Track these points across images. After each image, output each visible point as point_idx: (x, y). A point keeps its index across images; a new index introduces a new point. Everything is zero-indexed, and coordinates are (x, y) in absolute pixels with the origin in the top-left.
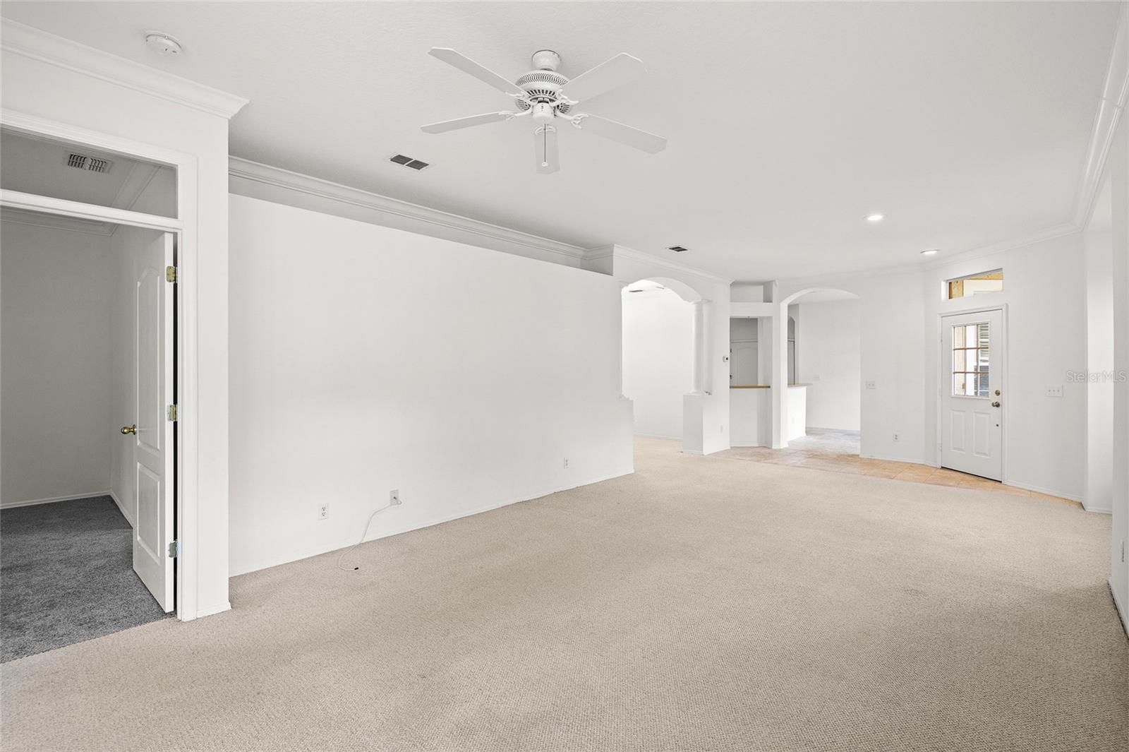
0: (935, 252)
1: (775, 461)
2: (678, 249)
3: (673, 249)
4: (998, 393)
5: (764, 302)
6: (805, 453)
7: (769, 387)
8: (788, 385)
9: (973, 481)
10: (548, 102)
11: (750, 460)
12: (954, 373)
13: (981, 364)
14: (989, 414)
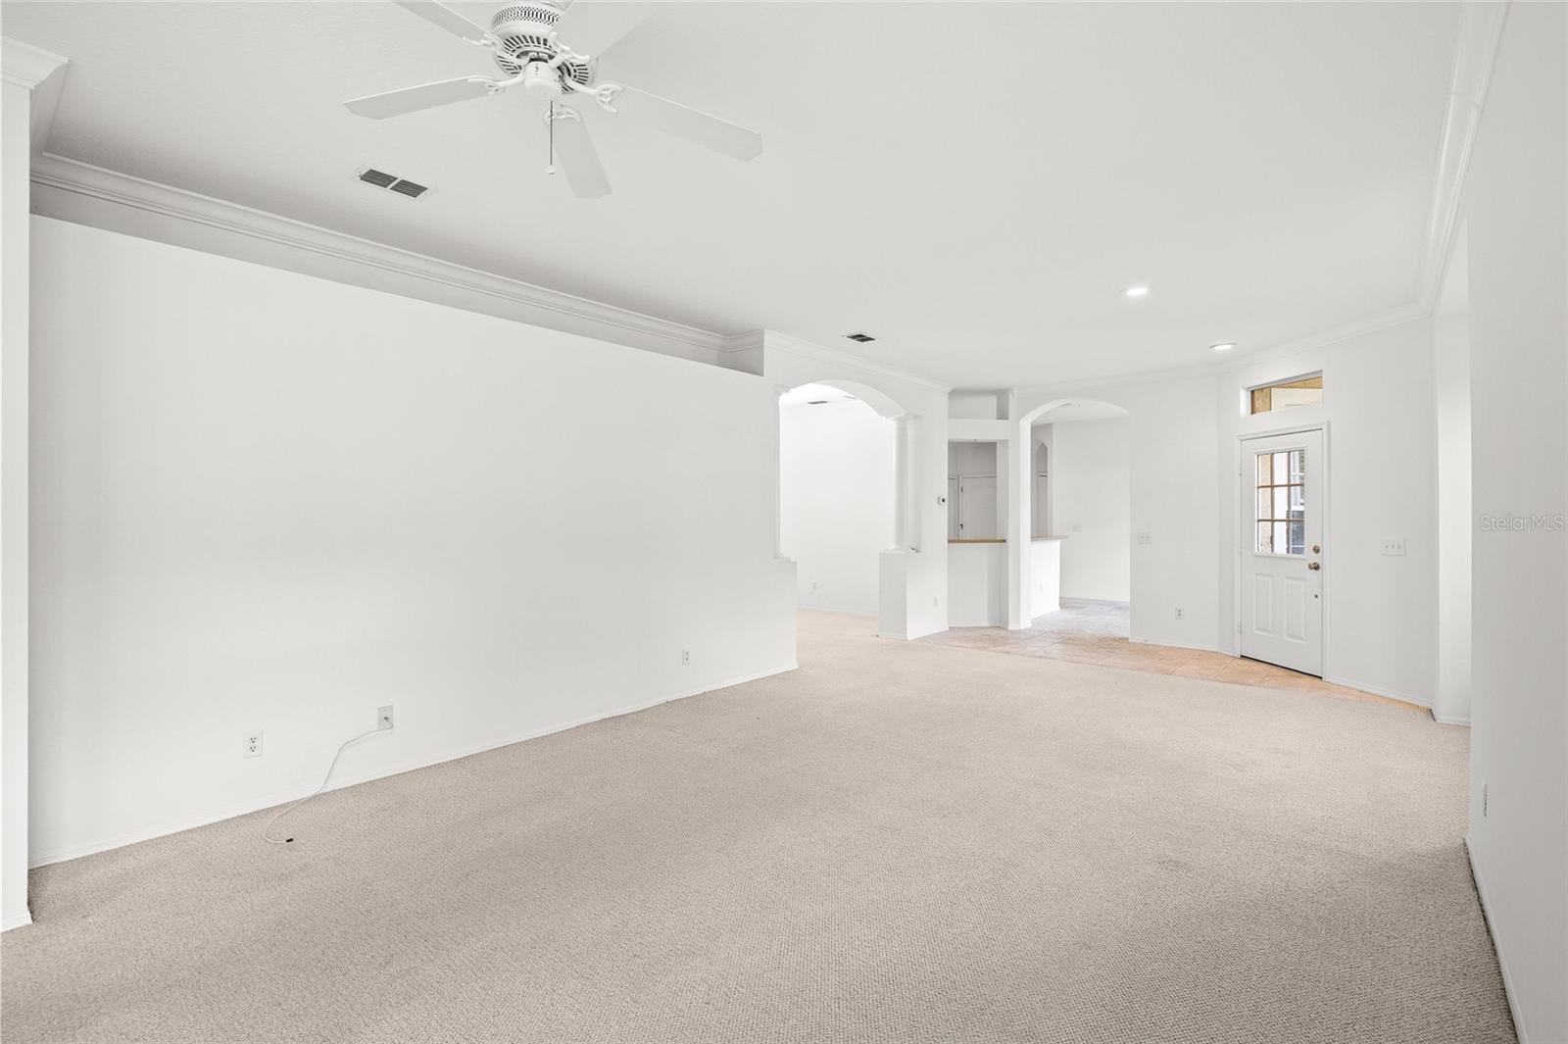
0: (1229, 347)
1: (1007, 648)
2: (862, 338)
3: (854, 337)
4: (1316, 550)
5: (998, 419)
6: (1053, 635)
7: (1004, 541)
8: (1032, 538)
9: (1281, 676)
10: (546, 61)
11: (972, 648)
12: (1259, 521)
13: (1293, 508)
14: (1305, 580)
